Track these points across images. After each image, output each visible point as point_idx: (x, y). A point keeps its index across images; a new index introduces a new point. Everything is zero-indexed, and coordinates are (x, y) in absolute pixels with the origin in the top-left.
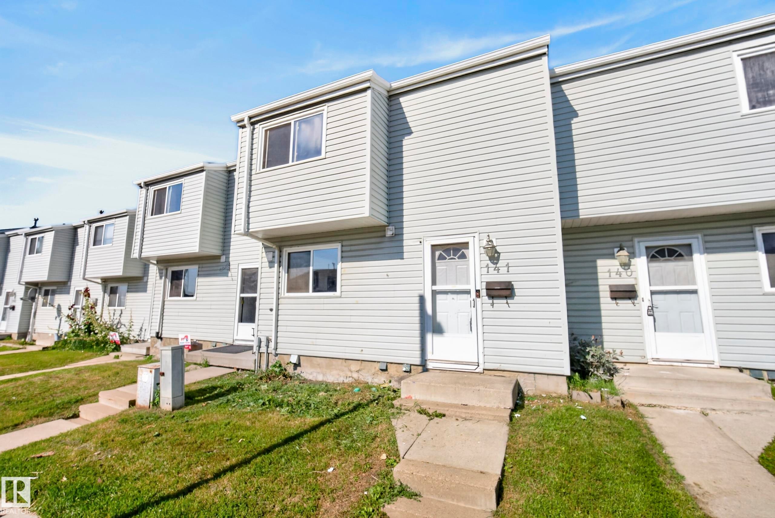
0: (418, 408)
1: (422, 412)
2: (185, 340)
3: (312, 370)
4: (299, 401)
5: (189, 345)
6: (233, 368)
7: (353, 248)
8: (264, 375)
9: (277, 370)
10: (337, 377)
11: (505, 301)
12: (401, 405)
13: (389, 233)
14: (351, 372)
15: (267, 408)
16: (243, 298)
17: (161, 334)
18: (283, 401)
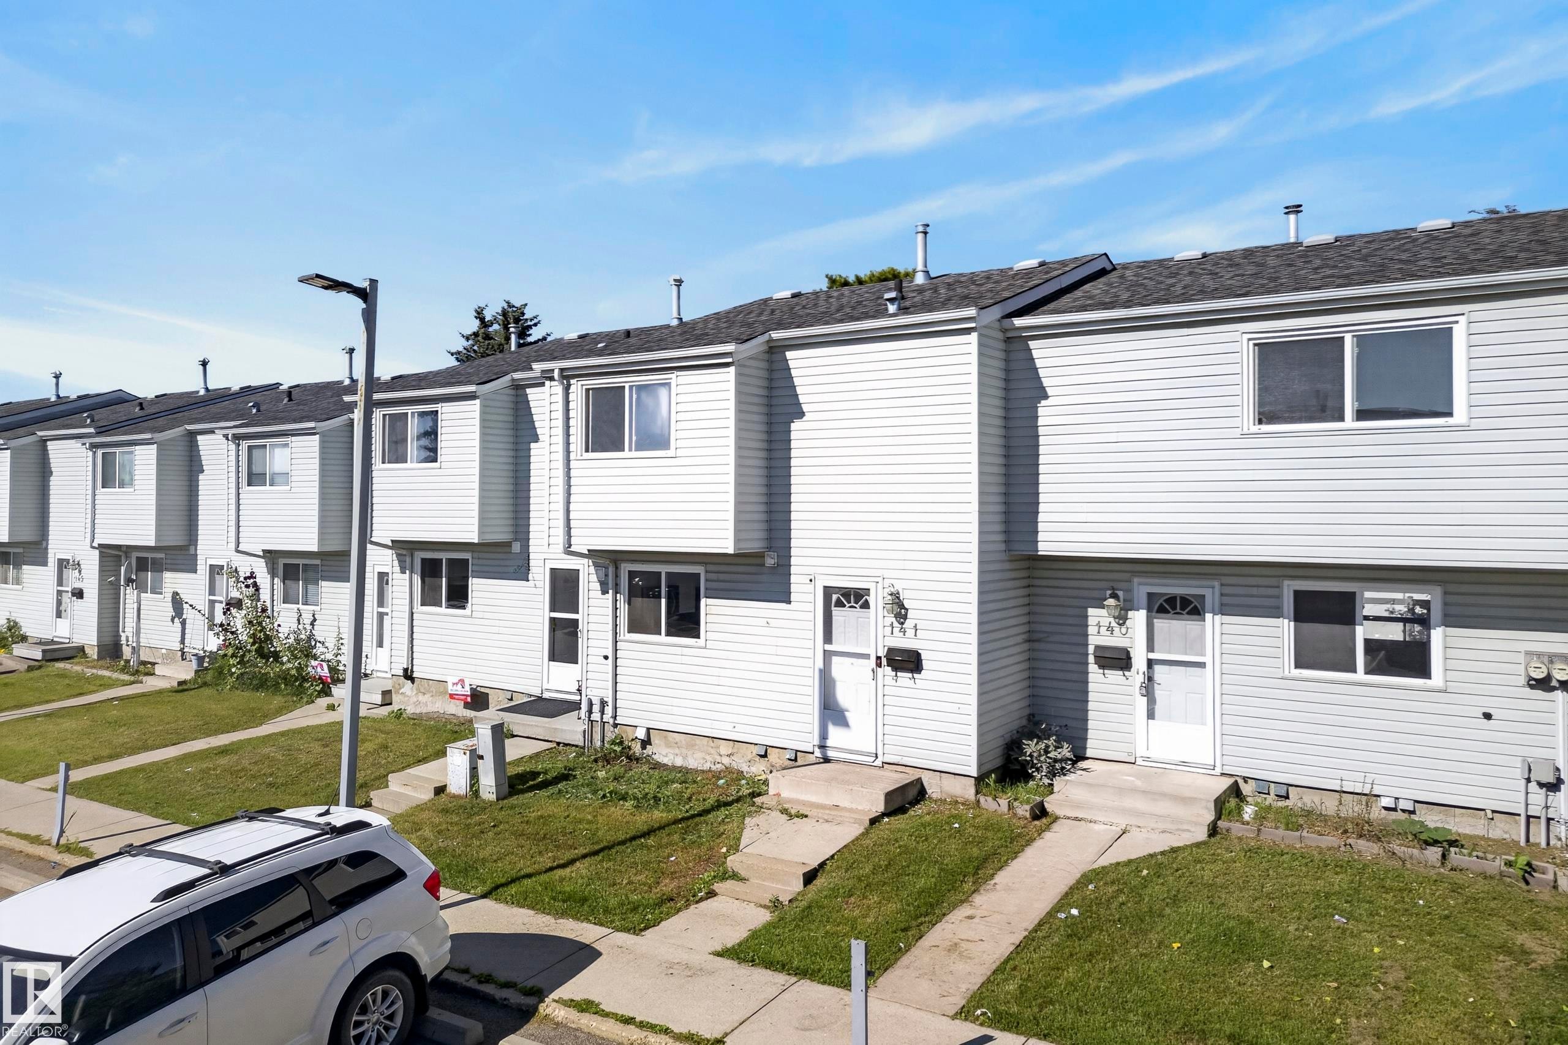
0: (780, 807)
1: (784, 811)
2: (459, 686)
3: (668, 750)
4: (647, 794)
5: (467, 696)
6: (551, 741)
7: (722, 577)
8: (600, 755)
9: (618, 749)
10: (702, 761)
11: (910, 675)
12: (763, 803)
13: (770, 562)
14: (721, 756)
15: (609, 801)
16: (554, 618)
17: (412, 671)
18: (627, 793)
